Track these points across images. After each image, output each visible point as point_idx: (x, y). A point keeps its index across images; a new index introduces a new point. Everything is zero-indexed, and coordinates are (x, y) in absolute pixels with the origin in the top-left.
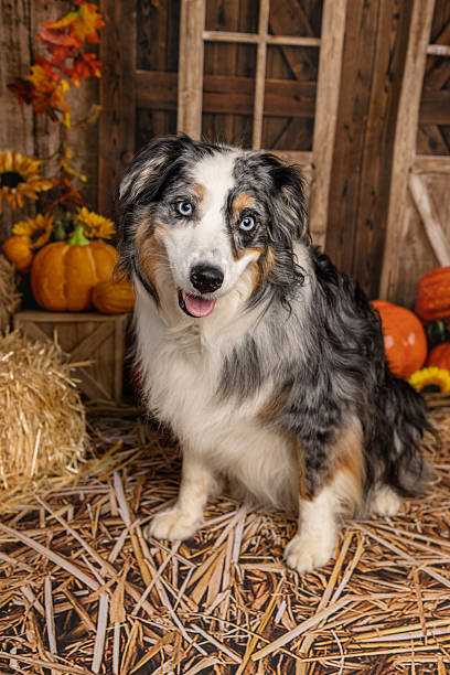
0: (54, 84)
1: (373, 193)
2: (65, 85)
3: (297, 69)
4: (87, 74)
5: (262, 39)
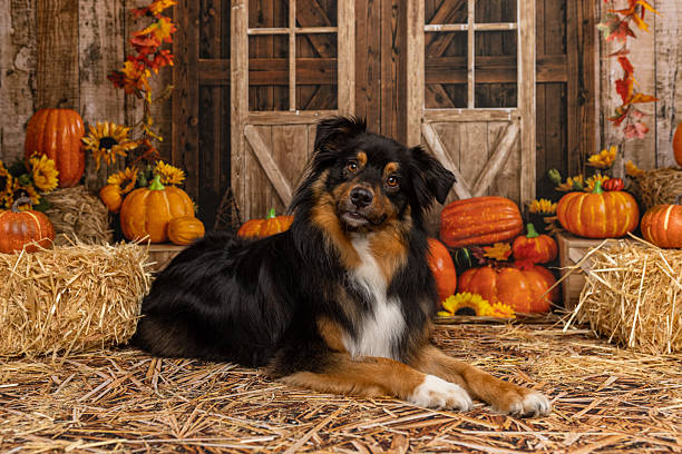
0: (140, 73)
2: (148, 73)
3: (320, 50)
4: (163, 64)
5: (292, 30)
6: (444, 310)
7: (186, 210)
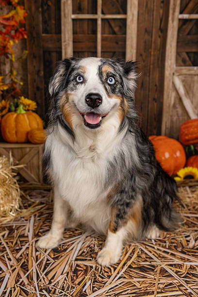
0: (6, 42)
1: (156, 85)
2: (11, 43)
4: (21, 37)
5: (99, 16)
6: (177, 176)
7: (38, 125)
